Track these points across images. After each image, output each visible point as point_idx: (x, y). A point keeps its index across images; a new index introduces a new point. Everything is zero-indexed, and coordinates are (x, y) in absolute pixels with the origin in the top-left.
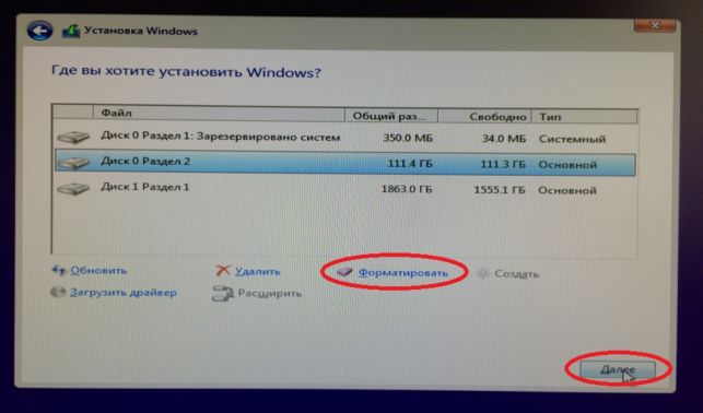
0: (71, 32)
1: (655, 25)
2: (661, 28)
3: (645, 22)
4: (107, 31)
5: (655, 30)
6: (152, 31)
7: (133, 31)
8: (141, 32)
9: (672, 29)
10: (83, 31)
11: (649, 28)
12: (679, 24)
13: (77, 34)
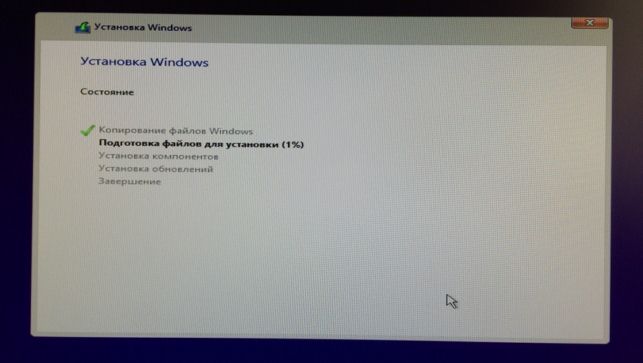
0: (83, 28)
1: (590, 22)
2: (595, 25)
3: (582, 19)
4: (114, 28)
5: (590, 27)
6: (152, 27)
7: (136, 28)
8: (143, 28)
9: (605, 25)
10: (93, 27)
11: (585, 25)
12: (611, 21)
13: (87, 30)
